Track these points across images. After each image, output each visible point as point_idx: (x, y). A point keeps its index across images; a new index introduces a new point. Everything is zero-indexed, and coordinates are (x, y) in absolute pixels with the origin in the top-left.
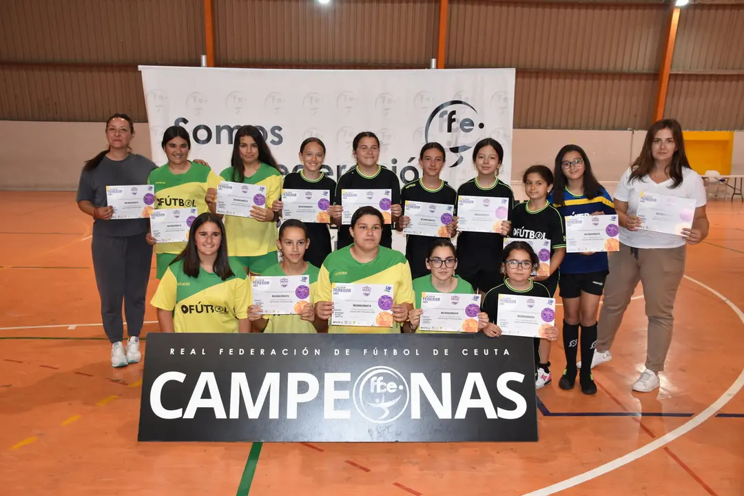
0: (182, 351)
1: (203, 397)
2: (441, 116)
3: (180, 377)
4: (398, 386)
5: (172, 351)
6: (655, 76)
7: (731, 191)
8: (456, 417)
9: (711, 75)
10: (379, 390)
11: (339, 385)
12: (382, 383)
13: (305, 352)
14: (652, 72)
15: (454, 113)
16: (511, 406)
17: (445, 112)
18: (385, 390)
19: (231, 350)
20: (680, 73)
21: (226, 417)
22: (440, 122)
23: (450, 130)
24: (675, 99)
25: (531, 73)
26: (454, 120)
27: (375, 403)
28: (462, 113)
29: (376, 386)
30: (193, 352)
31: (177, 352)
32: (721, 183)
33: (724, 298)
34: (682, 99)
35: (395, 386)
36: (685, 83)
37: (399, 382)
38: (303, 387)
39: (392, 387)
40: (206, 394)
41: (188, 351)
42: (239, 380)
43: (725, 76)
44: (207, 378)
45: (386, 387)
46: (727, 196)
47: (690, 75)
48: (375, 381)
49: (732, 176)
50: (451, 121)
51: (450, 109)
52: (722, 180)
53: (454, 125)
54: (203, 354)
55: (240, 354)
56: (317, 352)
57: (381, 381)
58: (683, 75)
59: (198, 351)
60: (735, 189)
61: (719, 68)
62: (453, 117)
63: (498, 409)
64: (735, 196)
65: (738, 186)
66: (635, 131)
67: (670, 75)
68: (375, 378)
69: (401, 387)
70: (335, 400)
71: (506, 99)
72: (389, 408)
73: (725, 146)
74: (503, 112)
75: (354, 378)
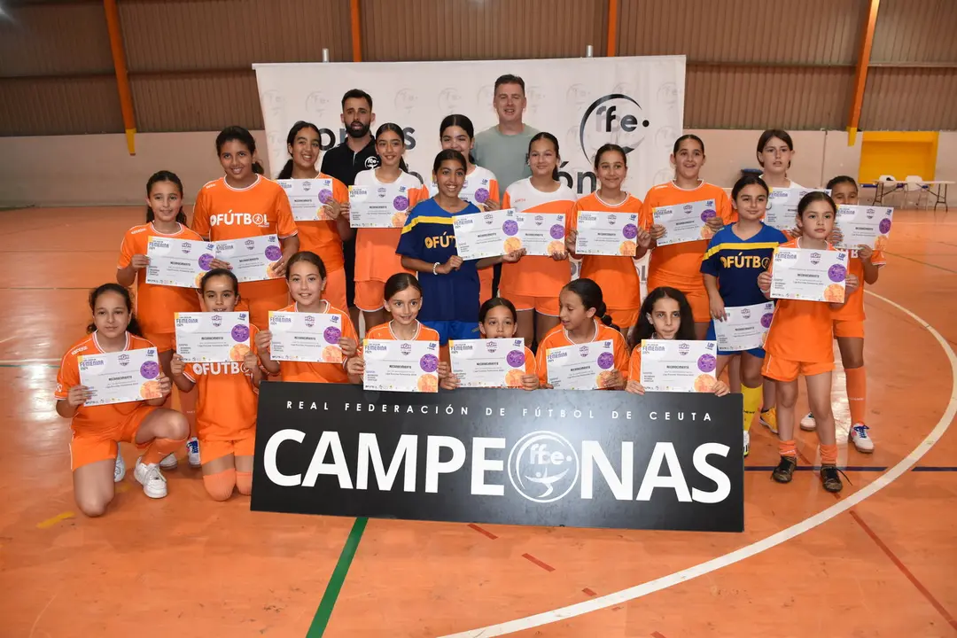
0: (301, 404)
1: (324, 462)
2: (599, 113)
3: (298, 436)
4: (565, 456)
5: (289, 404)
6: (852, 69)
7: (934, 199)
8: (639, 498)
9: (915, 68)
10: (541, 462)
11: (490, 454)
12: (545, 453)
13: (449, 410)
14: (848, 64)
15: (613, 108)
16: (710, 486)
17: (604, 108)
18: (548, 462)
19: (359, 406)
20: (880, 65)
21: (352, 487)
22: (597, 120)
23: (609, 129)
24: (874, 95)
25: (712, 66)
26: (614, 117)
27: (535, 477)
28: (623, 109)
29: (537, 456)
30: (314, 406)
31: (295, 405)
32: (923, 190)
33: (925, 324)
34: (882, 95)
35: (561, 456)
36: (886, 76)
37: (566, 452)
38: (446, 455)
39: (558, 458)
40: (329, 459)
41: (307, 405)
42: (368, 443)
43: (930, 69)
44: (330, 439)
45: (549, 457)
46: (929, 204)
47: (891, 68)
48: (537, 449)
49: (936, 182)
50: (610, 118)
51: (608, 104)
52: (924, 187)
53: (614, 123)
54: (326, 408)
55: (370, 410)
56: (464, 411)
57: (544, 450)
58: (883, 68)
59: (320, 406)
60: (938, 196)
61: (923, 61)
62: (612, 114)
63: (694, 489)
64: (939, 205)
65: (942, 194)
66: (829, 132)
67: (869, 68)
68: (537, 445)
69: (569, 459)
70: (485, 472)
71: (675, 92)
72: (553, 484)
73: (929, 148)
74: (672, 107)
75: (509, 444)
